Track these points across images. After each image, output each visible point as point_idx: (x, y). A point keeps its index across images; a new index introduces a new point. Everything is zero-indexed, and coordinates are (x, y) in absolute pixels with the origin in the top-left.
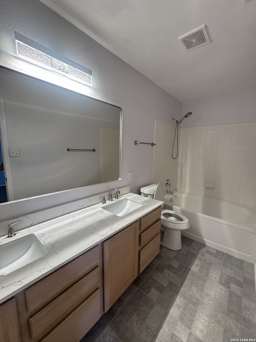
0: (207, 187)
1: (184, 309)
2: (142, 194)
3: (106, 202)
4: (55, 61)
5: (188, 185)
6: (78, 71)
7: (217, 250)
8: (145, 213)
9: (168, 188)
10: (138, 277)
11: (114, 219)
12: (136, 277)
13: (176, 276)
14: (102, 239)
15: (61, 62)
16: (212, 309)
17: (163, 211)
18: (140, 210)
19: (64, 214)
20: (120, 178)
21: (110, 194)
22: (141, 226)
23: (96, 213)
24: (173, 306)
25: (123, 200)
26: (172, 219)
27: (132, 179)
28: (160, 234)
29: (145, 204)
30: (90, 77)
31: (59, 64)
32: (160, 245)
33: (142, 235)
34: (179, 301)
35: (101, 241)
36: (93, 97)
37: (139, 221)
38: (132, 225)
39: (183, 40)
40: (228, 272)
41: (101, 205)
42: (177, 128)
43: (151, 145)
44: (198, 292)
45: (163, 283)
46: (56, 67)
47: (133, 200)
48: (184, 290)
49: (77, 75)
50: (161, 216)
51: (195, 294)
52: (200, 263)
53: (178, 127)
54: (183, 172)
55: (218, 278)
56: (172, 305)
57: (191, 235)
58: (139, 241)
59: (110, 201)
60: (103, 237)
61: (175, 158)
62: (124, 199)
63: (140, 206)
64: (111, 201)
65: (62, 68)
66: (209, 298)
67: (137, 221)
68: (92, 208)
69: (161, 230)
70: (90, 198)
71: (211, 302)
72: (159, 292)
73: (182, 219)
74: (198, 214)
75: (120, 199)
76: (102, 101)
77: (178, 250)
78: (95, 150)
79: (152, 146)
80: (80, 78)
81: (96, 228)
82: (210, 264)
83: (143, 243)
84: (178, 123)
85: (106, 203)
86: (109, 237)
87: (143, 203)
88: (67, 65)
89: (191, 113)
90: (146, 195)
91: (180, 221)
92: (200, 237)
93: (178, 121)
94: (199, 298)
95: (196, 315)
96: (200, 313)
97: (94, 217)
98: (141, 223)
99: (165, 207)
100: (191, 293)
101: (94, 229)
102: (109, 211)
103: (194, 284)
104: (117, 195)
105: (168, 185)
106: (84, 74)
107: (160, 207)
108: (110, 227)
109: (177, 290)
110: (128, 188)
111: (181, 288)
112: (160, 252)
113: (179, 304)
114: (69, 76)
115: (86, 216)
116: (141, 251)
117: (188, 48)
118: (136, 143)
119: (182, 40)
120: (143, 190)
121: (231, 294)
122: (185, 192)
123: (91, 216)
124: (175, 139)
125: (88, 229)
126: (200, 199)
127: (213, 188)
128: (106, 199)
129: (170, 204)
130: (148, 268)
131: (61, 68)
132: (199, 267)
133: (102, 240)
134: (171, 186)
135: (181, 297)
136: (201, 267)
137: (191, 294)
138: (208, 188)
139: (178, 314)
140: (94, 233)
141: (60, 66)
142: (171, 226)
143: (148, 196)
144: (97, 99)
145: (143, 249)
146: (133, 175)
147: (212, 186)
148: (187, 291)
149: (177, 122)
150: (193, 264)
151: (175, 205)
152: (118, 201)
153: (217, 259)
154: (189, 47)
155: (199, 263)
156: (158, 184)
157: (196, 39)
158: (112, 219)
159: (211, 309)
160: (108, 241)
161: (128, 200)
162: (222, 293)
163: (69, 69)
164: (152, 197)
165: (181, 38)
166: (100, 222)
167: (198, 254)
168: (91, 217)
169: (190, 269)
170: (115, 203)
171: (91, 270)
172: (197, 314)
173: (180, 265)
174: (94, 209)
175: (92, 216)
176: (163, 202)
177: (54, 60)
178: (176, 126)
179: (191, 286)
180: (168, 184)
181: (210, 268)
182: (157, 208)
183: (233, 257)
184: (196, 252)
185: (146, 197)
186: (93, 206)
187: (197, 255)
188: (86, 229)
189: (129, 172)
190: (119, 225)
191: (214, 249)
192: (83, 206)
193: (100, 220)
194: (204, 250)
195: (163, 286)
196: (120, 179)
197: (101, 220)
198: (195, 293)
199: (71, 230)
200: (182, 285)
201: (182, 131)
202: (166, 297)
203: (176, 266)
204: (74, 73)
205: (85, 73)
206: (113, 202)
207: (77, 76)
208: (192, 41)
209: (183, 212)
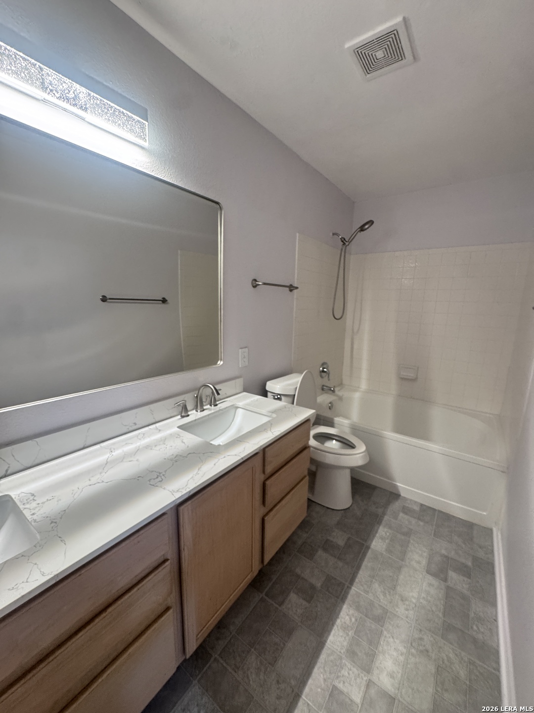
0: (403, 377)
1: (357, 632)
2: (269, 394)
3: (189, 413)
4: (52, 76)
5: (364, 374)
6: (112, 107)
7: (422, 505)
8: (274, 436)
9: (325, 381)
10: (260, 571)
11: (207, 451)
12: (256, 573)
13: (340, 564)
14: (175, 499)
15: (68, 80)
16: (413, 627)
17: (314, 429)
18: (265, 430)
19: (88, 444)
20: (221, 360)
21: (197, 397)
22: (266, 464)
23: (165, 439)
24: (334, 628)
25: (226, 410)
26: (333, 444)
27: (247, 363)
28: (307, 477)
29: (274, 415)
30: (144, 124)
31: (62, 84)
32: (308, 499)
33: (268, 482)
34: (346, 615)
35: (173, 505)
36: (153, 174)
37: (261, 455)
38: (246, 463)
39: (356, 51)
40: (443, 547)
41: (178, 421)
42: (343, 253)
43: (287, 289)
44: (384, 595)
45: (313, 581)
46: (54, 92)
47: (249, 408)
48: (357, 592)
49: (110, 116)
50: (309, 439)
51: (378, 598)
52: (388, 534)
53: (345, 253)
54: (355, 346)
55: (424, 562)
56: (333, 625)
57: (372, 477)
58: (262, 496)
59: (199, 411)
60: (178, 495)
61: (338, 318)
62: (229, 407)
63: (265, 420)
64: (201, 411)
65: (71, 95)
66: (407, 605)
67: (257, 453)
68: (157, 428)
69: (309, 470)
70: (152, 406)
71: (411, 613)
72: (304, 599)
73: (354, 445)
74: (386, 433)
75: (221, 406)
76: (176, 184)
77: (344, 508)
78: (167, 301)
79: (291, 291)
80: (117, 124)
81: (161, 475)
82: (408, 534)
83: (270, 501)
84: (345, 244)
85: (188, 416)
86: (191, 494)
87: (270, 414)
88: (84, 90)
89: (371, 222)
90: (278, 397)
91: (349, 449)
92: (389, 479)
93: (345, 239)
94: (387, 606)
95: (382, 643)
96: (389, 637)
97: (159, 450)
98: (266, 458)
99: (319, 420)
100: (371, 596)
101: (157, 478)
102: (195, 435)
103: (377, 578)
104: (215, 398)
105: (323, 374)
106: (129, 117)
107: (307, 421)
108: (196, 471)
109: (343, 593)
110: (239, 383)
111: (350, 588)
112: (309, 515)
113: (347, 622)
114: (88, 116)
115: (140, 447)
116: (266, 518)
117: (367, 73)
118: (255, 285)
119: (354, 51)
120: (272, 386)
121: (449, 592)
122: (359, 387)
123: (153, 448)
124: (338, 277)
125: (142, 477)
126: (388, 403)
127: (414, 380)
128: (189, 408)
129: (327, 414)
131: (67, 95)
132: (387, 541)
133: (174, 501)
134: (330, 375)
135: (351, 606)
136: (390, 541)
137: (371, 600)
138: (405, 379)
139: (345, 644)
140: (157, 486)
141: (64, 90)
142: (330, 459)
143: (283, 398)
144: (161, 178)
145: (272, 513)
146: (248, 354)
147: (412, 375)
148: (362, 593)
149: (343, 240)
150: (374, 536)
151: (338, 416)
152: (216, 412)
153: (421, 523)
154: (368, 70)
155: (386, 534)
156: (302, 373)
157: (384, 49)
158: (199, 453)
159: (411, 627)
160: (190, 502)
161: (237, 408)
162: (433, 591)
163: (90, 100)
164: (290, 399)
165: (352, 46)
166: (171, 460)
167: (384, 514)
168: (151, 449)
169: (368, 548)
170: (209, 415)
171: (151, 569)
172: (383, 640)
173: (349, 539)
174: (160, 430)
175: (156, 446)
176: (314, 411)
177: (48, 74)
178: (342, 249)
179: (372, 581)
180: (325, 372)
181: (409, 542)
182: (300, 423)
183: (454, 517)
184: (380, 511)
185: (278, 401)
186: (158, 425)
187: (383, 517)
188: (139, 478)
189: (241, 348)
190: (215, 464)
191: (416, 502)
192: (135, 424)
193: (173, 455)
194: (396, 505)
195: (313, 587)
196: (220, 363)
197: (175, 456)
198: (378, 596)
199: (103, 482)
201: (353, 260)
202: (319, 609)
203: (341, 543)
204: (103, 111)
205: (130, 114)
206: (205, 413)
207: (110, 118)
208: (375, 55)
209: (356, 430)
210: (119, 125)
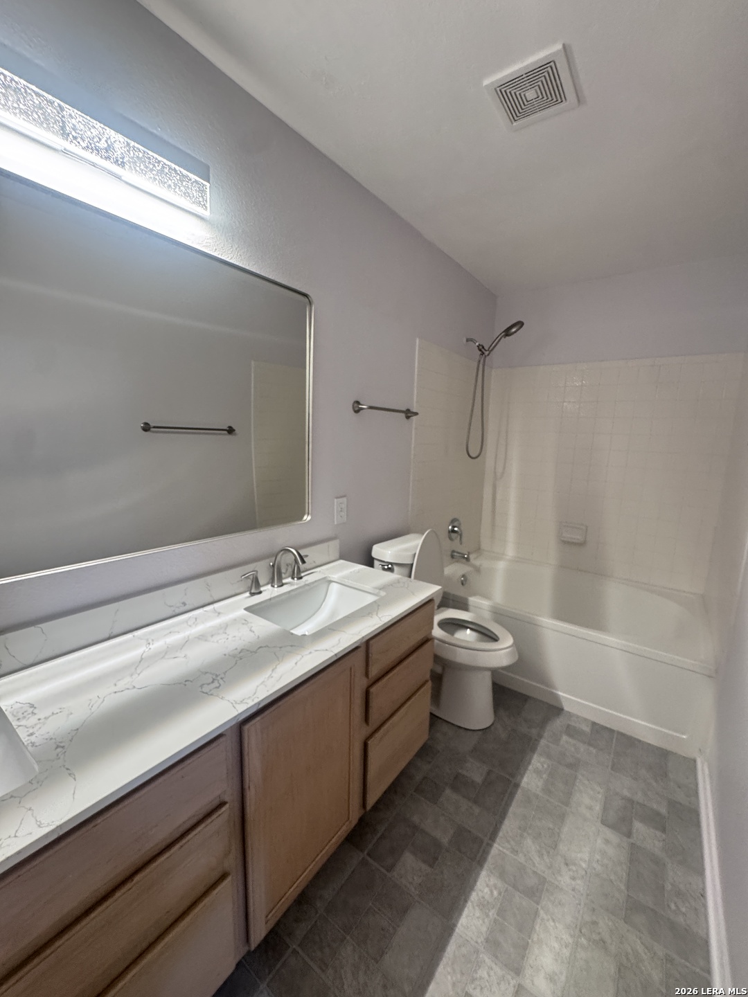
0: (565, 539)
1: (501, 912)
2: (376, 563)
3: (262, 589)
4: (75, 118)
5: (511, 535)
6: (159, 162)
7: (594, 724)
8: (382, 623)
9: (456, 545)
10: (361, 820)
11: (288, 643)
12: (354, 821)
13: (477, 810)
14: (237, 713)
15: (99, 124)
16: (582, 903)
17: (439, 613)
18: (369, 613)
19: (116, 632)
20: (308, 514)
21: (273, 566)
22: (370, 663)
23: (227, 626)
24: (468, 905)
25: (315, 584)
26: (467, 635)
27: (345, 519)
28: (430, 684)
29: (383, 593)
30: (204, 185)
31: (90, 129)
32: (431, 714)
33: (373, 690)
34: (486, 886)
35: (234, 723)
36: (215, 254)
37: (362, 650)
38: (341, 662)
39: (498, 89)
40: (625, 786)
41: (246, 600)
42: (481, 366)
43: (403, 415)
44: (541, 856)
45: (438, 834)
46: (79, 140)
47: (347, 582)
48: (501, 851)
49: (157, 175)
50: (432, 628)
51: (532, 860)
52: (545, 766)
53: (484, 365)
54: (498, 497)
55: (598, 808)
56: (466, 901)
57: (522, 683)
58: (364, 709)
59: (276, 586)
60: (241, 708)
61: (474, 456)
62: (319, 580)
63: (370, 599)
64: (279, 587)
65: (103, 145)
66: (573, 872)
67: (357, 648)
68: (215, 611)
69: (432, 671)
70: (209, 579)
71: (580, 884)
72: (424, 862)
73: (496, 636)
74: (541, 619)
75: (308, 579)
76: (247, 268)
77: (481, 728)
78: (234, 430)
79: (408, 417)
80: (166, 185)
81: (219, 678)
82: (574, 766)
83: (375, 717)
84: (483, 353)
85: (260, 592)
86: (261, 706)
87: (378, 591)
88: (120, 137)
89: (520, 324)
90: (389, 567)
91: (489, 642)
92: (547, 686)
93: (483, 347)
94: (544, 872)
95: (537, 928)
96: (548, 920)
97: (217, 642)
98: (370, 655)
99: (447, 600)
100: (521, 858)
101: (213, 682)
102: (269, 620)
103: (530, 832)
104: (299, 568)
105: (453, 535)
106: (183, 175)
107: (429, 601)
108: (268, 672)
109: (480, 853)
110: (334, 547)
111: (491, 846)
112: (431, 738)
113: (487, 897)
114: (126, 174)
115: (191, 637)
116: (369, 742)
117: (512, 119)
118: (357, 409)
119: (495, 89)
120: (380, 551)
121: (635, 853)
122: (503, 554)
123: (209, 639)
124: (474, 402)
125: (191, 682)
126: (546, 574)
127: (582, 544)
128: (261, 582)
129: (459, 592)
130: (394, 788)
131: (97, 144)
132: (544, 776)
133: (235, 717)
134: (464, 539)
135: (492, 873)
136: (549, 776)
137: (521, 863)
138: (568, 543)
139: (484, 929)
140: (212, 695)
141: (93, 138)
142: (462, 657)
143: (396, 568)
144: (227, 260)
145: (378, 735)
146: (347, 506)
147: (579, 537)
148: (509, 853)
149: (481, 348)
150: (526, 769)
151: (474, 594)
152: (300, 587)
153: (594, 751)
154: (514, 115)
155: (543, 766)
156: (423, 534)
157: (537, 87)
158: (275, 647)
159: (580, 904)
160: (258, 718)
161: (331, 582)
162: (611, 851)
163: (129, 151)
164: (406, 571)
165: (492, 83)
166: (234, 657)
167: (540, 736)
168: (206, 640)
169: (517, 786)
170: (289, 592)
171: (200, 817)
172: (538, 925)
173: (489, 773)
174: (219, 613)
175: (212, 636)
176: (440, 587)
177: (70, 115)
178: (479, 361)
179: (521, 836)
180: (455, 532)
181: (576, 778)
182: (419, 605)
183: (639, 741)
184: (534, 731)
185: (388, 573)
186: (216, 605)
187: (539, 741)
188: (187, 683)
189: (337, 498)
190: (296, 663)
191: (586, 720)
192: (184, 604)
193: (236, 649)
194: (558, 724)
195: (437, 844)
196: (307, 518)
197: (239, 650)
198: (532, 858)
199: (134, 687)
200: (493, 836)
201: (494, 376)
202: (446, 877)
203: (478, 778)
204: (147, 167)
205: (185, 172)
206: (285, 589)
207: (157, 177)
208: (524, 95)
209: (499, 615)
210: (170, 186)
